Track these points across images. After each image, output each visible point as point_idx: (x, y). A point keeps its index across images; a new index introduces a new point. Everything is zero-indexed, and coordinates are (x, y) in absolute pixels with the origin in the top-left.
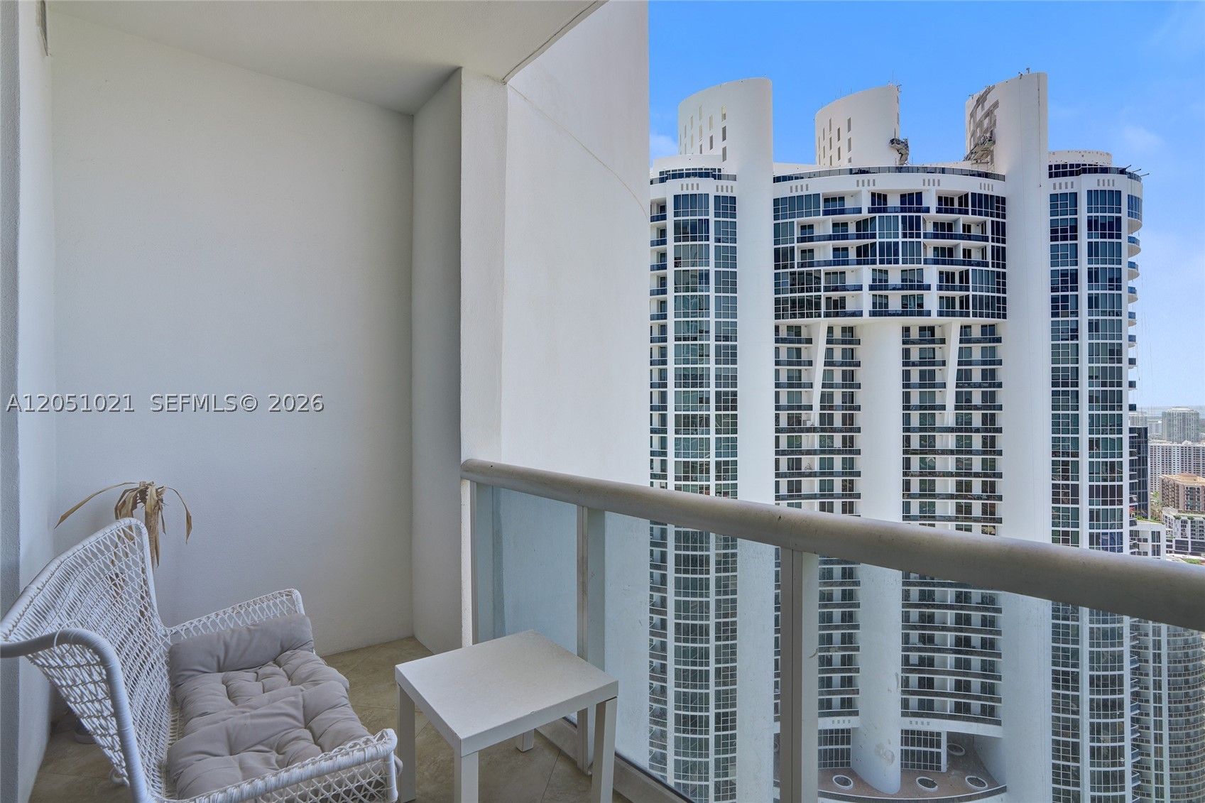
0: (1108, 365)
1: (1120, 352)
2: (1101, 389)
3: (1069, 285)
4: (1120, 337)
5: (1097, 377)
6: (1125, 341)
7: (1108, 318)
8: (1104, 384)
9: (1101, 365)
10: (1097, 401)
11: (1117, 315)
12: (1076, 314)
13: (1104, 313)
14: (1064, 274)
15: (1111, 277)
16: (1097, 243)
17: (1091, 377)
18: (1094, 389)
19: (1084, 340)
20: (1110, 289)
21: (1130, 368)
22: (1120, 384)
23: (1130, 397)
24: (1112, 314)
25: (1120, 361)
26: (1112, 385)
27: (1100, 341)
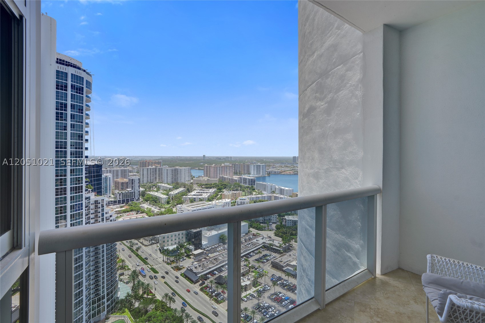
0: (78, 141)
1: (82, 137)
2: (75, 150)
3: (63, 108)
4: (82, 131)
5: (73, 146)
6: (84, 133)
7: (78, 123)
8: (76, 148)
9: (75, 141)
10: (74, 155)
11: (81, 123)
12: (66, 120)
13: (76, 121)
14: (61, 104)
15: (79, 108)
16: (74, 94)
17: (71, 145)
18: (73, 150)
19: (69, 131)
20: (79, 113)
21: (86, 143)
22: (82, 148)
23: (86, 153)
24: (79, 122)
25: (82, 140)
26: (79, 148)
27: (75, 132)
